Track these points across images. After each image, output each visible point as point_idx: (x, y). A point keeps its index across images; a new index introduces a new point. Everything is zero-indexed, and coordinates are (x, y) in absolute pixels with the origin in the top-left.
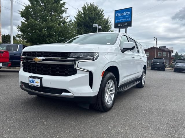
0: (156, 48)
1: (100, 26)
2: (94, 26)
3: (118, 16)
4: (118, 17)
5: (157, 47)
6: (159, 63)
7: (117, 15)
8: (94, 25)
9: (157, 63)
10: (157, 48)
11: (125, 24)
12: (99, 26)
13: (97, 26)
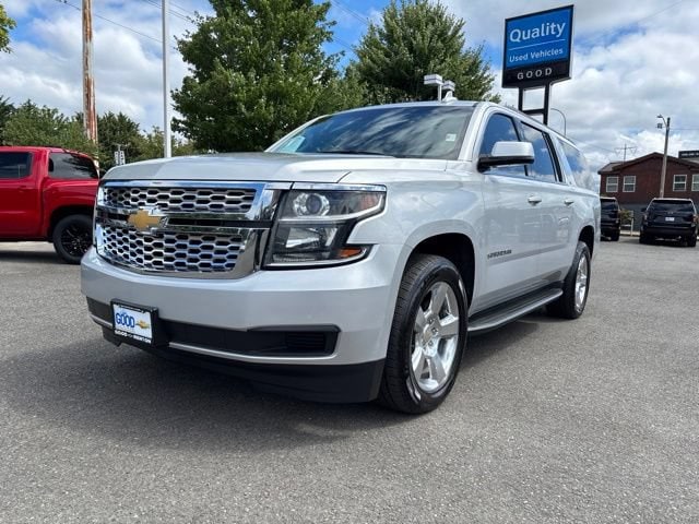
0: (665, 159)
1: (450, 82)
2: (426, 83)
3: (518, 40)
4: (516, 44)
5: (669, 154)
6: (672, 219)
7: (515, 35)
8: (426, 77)
9: (667, 219)
10: (670, 159)
11: (543, 72)
12: (445, 79)
13: (437, 82)
